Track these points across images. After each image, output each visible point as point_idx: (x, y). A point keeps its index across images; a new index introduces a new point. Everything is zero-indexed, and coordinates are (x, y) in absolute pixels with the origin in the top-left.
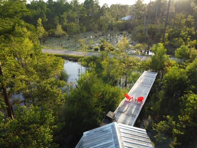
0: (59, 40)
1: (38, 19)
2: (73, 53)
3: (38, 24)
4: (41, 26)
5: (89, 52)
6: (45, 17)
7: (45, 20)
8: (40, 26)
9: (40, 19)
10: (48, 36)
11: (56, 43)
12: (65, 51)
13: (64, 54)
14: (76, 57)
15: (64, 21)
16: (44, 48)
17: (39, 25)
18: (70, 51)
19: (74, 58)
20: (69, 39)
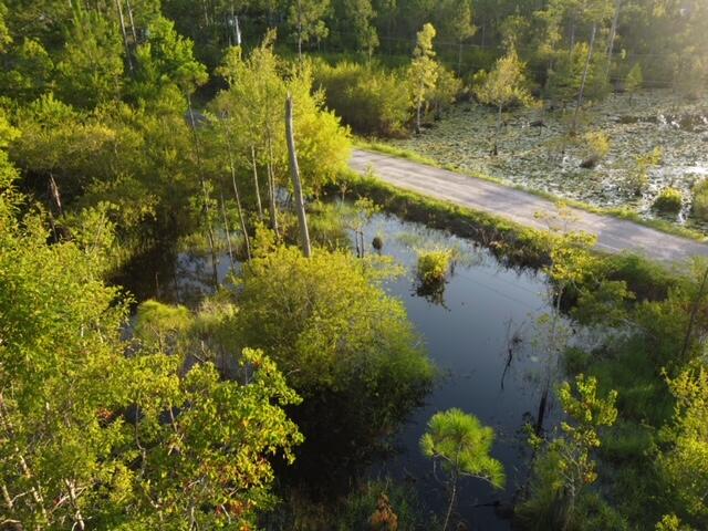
0: (497, 124)
1: (421, 29)
2: (528, 210)
3: (417, 51)
4: (430, 57)
5: (616, 215)
6: (468, 18)
7: (465, 32)
8: (426, 58)
9: (429, 25)
10: (453, 99)
11: (477, 138)
12: (492, 187)
13: (479, 208)
14: (528, 242)
15: (545, 37)
16: (410, 160)
17: (422, 54)
18: (517, 194)
19: (519, 244)
20: (539, 124)
